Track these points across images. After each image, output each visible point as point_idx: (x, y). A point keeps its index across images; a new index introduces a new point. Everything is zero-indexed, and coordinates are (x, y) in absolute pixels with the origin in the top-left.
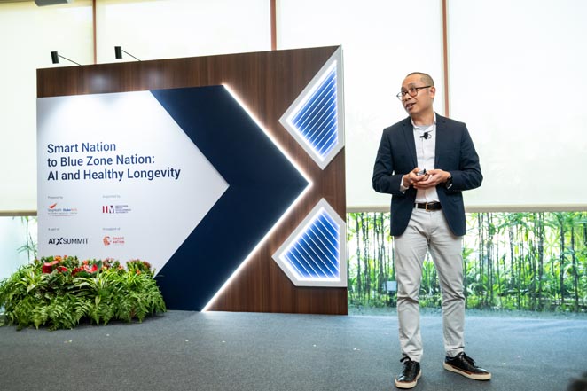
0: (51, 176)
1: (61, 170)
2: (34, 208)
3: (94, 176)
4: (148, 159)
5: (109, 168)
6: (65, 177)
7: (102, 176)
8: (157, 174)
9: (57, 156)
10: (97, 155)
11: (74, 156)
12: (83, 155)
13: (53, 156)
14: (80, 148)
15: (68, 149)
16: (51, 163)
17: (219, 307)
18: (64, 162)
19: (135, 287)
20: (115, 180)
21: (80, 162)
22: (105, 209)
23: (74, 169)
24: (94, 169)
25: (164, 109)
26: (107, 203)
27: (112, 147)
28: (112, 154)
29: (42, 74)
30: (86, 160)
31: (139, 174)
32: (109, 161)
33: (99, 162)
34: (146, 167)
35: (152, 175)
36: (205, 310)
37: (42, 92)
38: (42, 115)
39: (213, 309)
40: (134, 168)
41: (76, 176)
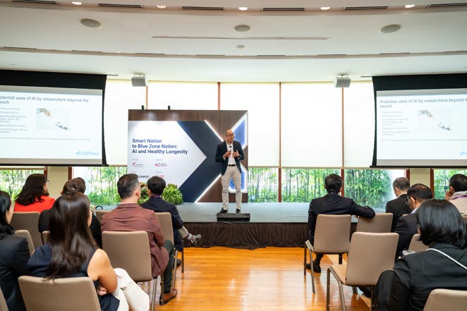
0: (134, 151)
1: (138, 149)
2: (126, 164)
3: (152, 152)
4: (175, 146)
5: (158, 149)
6: (140, 152)
7: (155, 152)
8: (178, 152)
9: (137, 144)
10: (153, 144)
11: (144, 144)
12: (148, 144)
13: (135, 144)
14: (146, 141)
15: (141, 141)
16: (134, 146)
17: (202, 201)
18: (139, 146)
19: (174, 192)
20: (161, 154)
21: (146, 146)
22: (156, 165)
23: (144, 149)
24: (152, 149)
25: (182, 130)
26: (158, 162)
27: (160, 141)
28: (160, 144)
29: (130, 111)
30: (149, 146)
31: (171, 152)
32: (159, 147)
33: (154, 147)
34: (174, 149)
35: (176, 152)
36: (196, 202)
37: (130, 119)
38: (130, 127)
39: (199, 202)
40: (169, 149)
41: (145, 152)
